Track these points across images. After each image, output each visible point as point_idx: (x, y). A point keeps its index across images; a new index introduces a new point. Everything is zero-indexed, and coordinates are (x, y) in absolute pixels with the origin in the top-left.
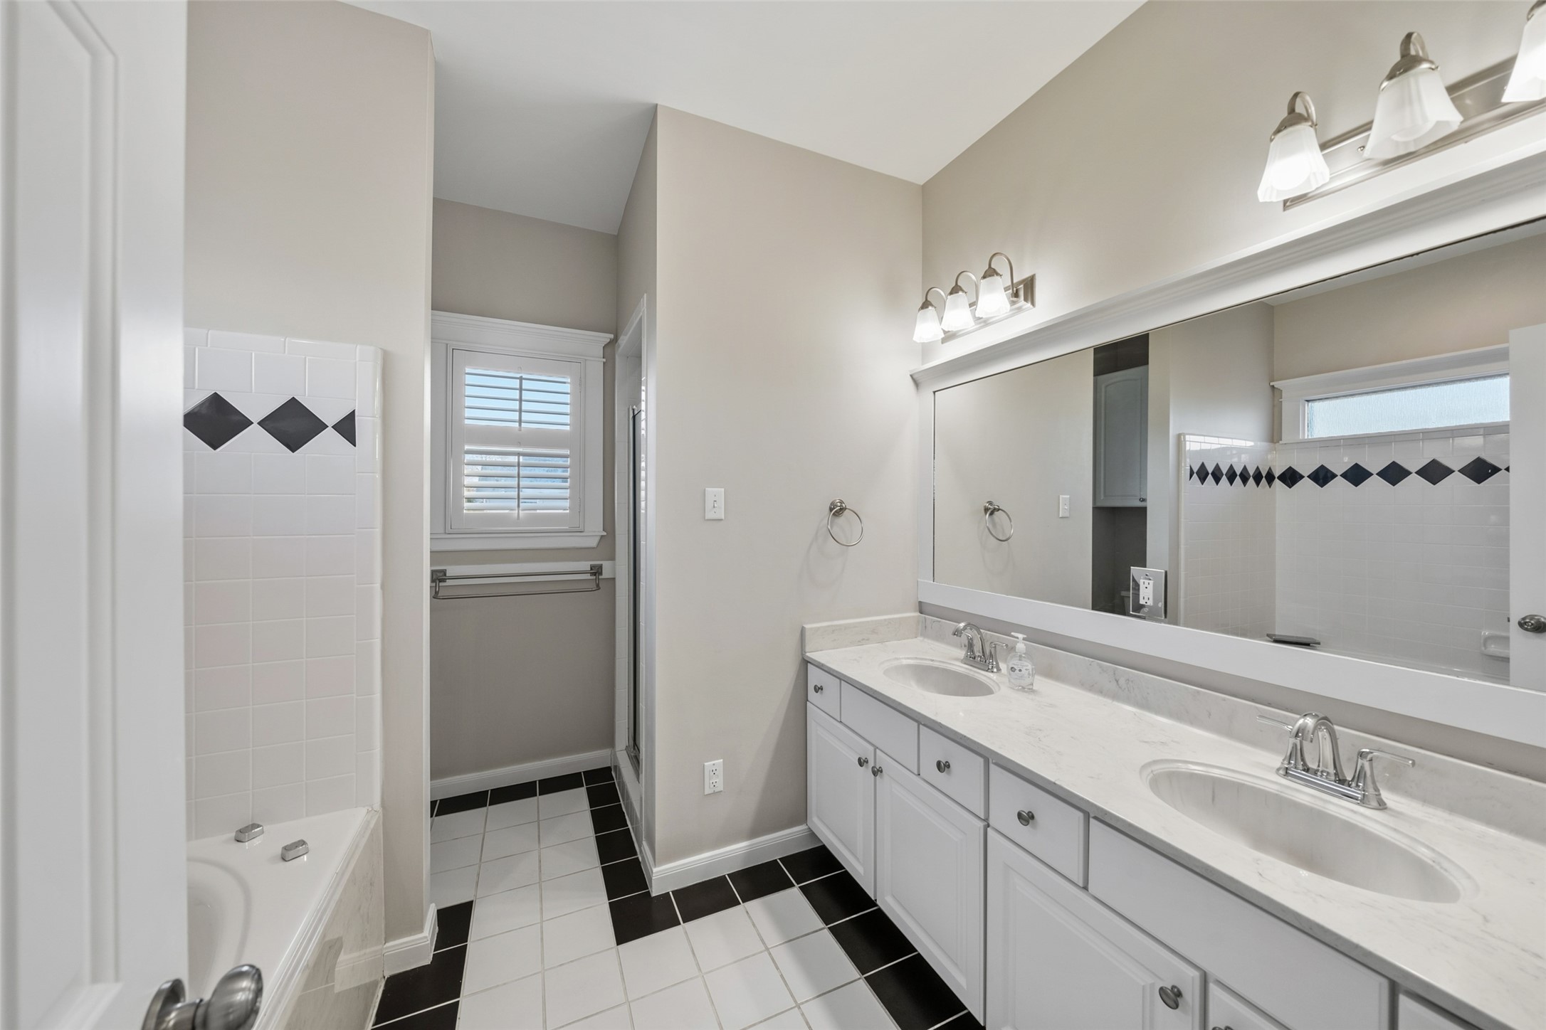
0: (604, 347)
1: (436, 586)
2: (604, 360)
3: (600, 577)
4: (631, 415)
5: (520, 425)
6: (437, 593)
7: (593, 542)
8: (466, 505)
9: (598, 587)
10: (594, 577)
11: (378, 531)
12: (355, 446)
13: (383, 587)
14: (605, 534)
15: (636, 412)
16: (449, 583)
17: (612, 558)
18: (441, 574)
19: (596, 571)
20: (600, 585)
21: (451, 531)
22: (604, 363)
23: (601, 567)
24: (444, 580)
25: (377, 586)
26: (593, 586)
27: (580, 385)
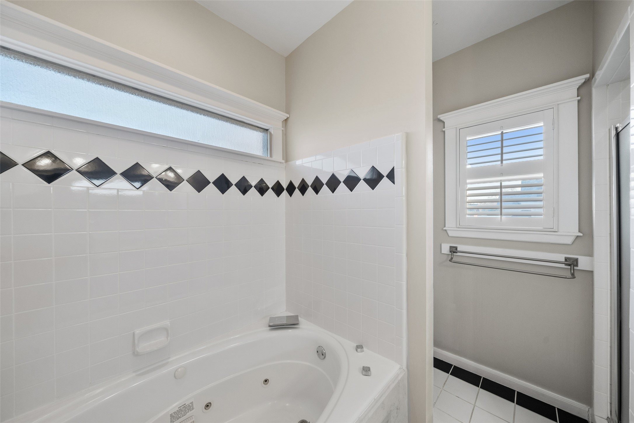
0: (578, 89)
1: (451, 255)
2: (579, 98)
3: (575, 268)
4: (613, 133)
5: (502, 163)
6: (452, 258)
7: (569, 241)
8: (468, 212)
9: (573, 276)
10: (569, 267)
11: (405, 226)
12: (394, 184)
13: (407, 255)
14: (581, 234)
15: (619, 130)
16: (458, 254)
17: (590, 254)
18: (454, 249)
19: (572, 263)
20: (576, 274)
21: (459, 226)
22: (579, 101)
23: (576, 260)
24: (456, 252)
25: (404, 255)
26: (569, 275)
27: (553, 124)
